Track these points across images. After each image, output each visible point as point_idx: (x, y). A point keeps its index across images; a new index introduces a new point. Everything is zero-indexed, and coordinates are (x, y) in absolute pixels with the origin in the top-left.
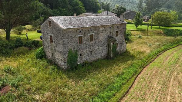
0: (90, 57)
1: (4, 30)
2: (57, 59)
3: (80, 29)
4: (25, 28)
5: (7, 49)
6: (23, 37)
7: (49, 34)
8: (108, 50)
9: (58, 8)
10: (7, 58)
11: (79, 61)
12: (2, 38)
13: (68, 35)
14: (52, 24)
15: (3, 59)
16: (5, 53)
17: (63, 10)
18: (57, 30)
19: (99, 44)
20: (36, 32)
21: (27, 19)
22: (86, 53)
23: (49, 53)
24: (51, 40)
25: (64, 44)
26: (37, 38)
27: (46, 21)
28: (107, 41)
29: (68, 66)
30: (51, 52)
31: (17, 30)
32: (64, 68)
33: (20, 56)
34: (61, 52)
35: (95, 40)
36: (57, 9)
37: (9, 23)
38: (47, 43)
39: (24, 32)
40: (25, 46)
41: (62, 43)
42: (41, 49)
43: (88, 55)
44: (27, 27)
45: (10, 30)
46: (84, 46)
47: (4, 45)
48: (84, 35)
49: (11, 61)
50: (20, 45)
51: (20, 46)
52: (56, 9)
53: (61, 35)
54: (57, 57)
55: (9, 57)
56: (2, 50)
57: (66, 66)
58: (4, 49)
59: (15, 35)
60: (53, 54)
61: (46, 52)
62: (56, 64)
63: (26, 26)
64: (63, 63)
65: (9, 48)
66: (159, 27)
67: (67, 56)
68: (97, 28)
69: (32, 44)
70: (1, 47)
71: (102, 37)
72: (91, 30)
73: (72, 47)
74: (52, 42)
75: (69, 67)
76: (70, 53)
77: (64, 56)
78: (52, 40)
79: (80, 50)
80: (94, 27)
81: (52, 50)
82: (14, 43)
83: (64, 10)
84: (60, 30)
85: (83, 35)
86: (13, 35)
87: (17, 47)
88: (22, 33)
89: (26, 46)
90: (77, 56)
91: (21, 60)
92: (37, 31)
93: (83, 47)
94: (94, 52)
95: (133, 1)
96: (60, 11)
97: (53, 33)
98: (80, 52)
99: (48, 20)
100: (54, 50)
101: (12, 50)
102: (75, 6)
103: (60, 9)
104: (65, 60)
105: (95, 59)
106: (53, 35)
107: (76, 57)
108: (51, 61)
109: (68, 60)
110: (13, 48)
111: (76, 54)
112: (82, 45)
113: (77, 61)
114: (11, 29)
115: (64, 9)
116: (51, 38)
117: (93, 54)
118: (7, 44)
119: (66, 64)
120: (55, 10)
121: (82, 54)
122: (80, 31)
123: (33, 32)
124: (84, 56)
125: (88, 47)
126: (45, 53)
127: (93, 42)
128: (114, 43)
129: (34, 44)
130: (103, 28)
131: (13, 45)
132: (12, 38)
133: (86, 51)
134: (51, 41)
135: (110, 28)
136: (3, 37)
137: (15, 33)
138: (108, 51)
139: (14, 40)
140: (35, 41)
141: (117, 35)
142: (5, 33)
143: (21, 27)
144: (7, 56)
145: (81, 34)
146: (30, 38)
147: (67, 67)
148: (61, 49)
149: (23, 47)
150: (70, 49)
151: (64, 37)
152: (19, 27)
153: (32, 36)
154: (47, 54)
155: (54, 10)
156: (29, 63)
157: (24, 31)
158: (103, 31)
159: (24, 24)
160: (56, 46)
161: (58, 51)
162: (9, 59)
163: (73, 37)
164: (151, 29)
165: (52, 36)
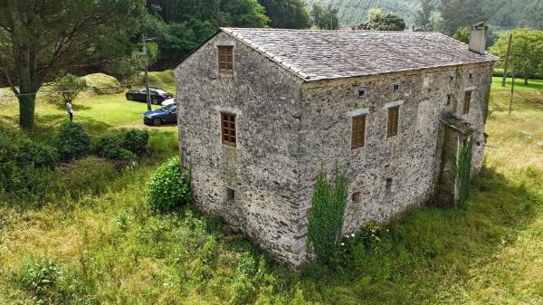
0: (382, 203)
1: (12, 92)
2: (257, 215)
3: (363, 82)
4: (84, 86)
5: (30, 168)
6: (82, 118)
7: (218, 108)
8: (438, 169)
9: (188, 19)
10: (31, 213)
11: (350, 226)
12: (4, 120)
13: (319, 111)
14: (238, 59)
15: (12, 215)
16: (20, 187)
17: (205, 26)
18: (266, 88)
19: (414, 146)
20: (122, 97)
21: (95, 52)
22: (373, 188)
23: (209, 187)
24: (225, 131)
25: (298, 154)
26: (132, 120)
27: (203, 48)
28: (436, 134)
29: (309, 251)
30: (221, 183)
31: (56, 90)
32: (292, 261)
33: (86, 198)
34: (278, 188)
35: (404, 128)
36: (186, 22)
37: (31, 66)
38: (204, 145)
39: (82, 98)
40: (98, 152)
41: (290, 146)
42: (173, 168)
43: (376, 197)
44: (94, 79)
45: (35, 91)
46: (367, 157)
47: (15, 151)
48: (372, 110)
49: (48, 226)
50: (78, 152)
51: (79, 154)
52: (181, 21)
53: (286, 112)
54: (253, 209)
55: (39, 207)
56: (7, 173)
57: (303, 253)
58: (15, 168)
59: (52, 110)
60: (231, 194)
61: (194, 182)
62: (247, 239)
63: (88, 78)
64: (286, 239)
65: (38, 165)
66: (523, 81)
67: (307, 205)
68: (414, 80)
69: (125, 145)
70: (4, 160)
71: (425, 119)
72: (396, 87)
73: (329, 167)
74: (234, 140)
75: (313, 255)
76: (321, 189)
77: (295, 205)
78: (233, 133)
79: (354, 173)
80: (405, 73)
81: (227, 174)
82: (57, 145)
83: (208, 26)
84: (285, 88)
85: (366, 111)
86: (43, 109)
87: (66, 158)
88: (77, 102)
89: (100, 156)
90: (344, 205)
91: (90, 221)
92: (127, 95)
93: (364, 163)
94: (397, 182)
95: (397, 5)
96: (196, 29)
97: (241, 103)
98: (354, 184)
99: (217, 42)
100: (239, 177)
101: (47, 174)
102: (238, 13)
103: (193, 23)
104: (300, 227)
105: (397, 210)
106: (237, 112)
107: (339, 207)
108: (222, 221)
109: (311, 227)
110: (49, 163)
111: (341, 195)
112: (362, 153)
113: (340, 225)
114: (39, 85)
115: (207, 22)
116: (224, 124)
117: (393, 189)
118: (26, 149)
119: (302, 243)
120: (179, 26)
121: (359, 193)
122: (361, 93)
123: (113, 98)
124: (364, 199)
125: (381, 162)
126: (189, 184)
127: (396, 140)
128: (465, 142)
129: (133, 146)
130: (432, 81)
131: (51, 150)
132: (41, 121)
133: (372, 178)
134: (225, 138)
135: (452, 78)
136: (7, 118)
137: (51, 102)
138: (441, 172)
139: (49, 129)
140: (133, 132)
141: (466, 110)
142: (16, 101)
143: (71, 80)
144: (30, 200)
145: (364, 107)
146: (107, 122)
147: (307, 257)
148: (285, 176)
149: (90, 160)
150: (322, 175)
151: (304, 122)
152: (64, 80)
153: (112, 112)
154: (198, 193)
155: (175, 25)
156: (128, 234)
157: (82, 94)
158: (429, 90)
159: (84, 69)
160: (257, 159)
161: (263, 183)
162: (40, 214)
163: (336, 117)
164: (503, 86)
165: (233, 117)
